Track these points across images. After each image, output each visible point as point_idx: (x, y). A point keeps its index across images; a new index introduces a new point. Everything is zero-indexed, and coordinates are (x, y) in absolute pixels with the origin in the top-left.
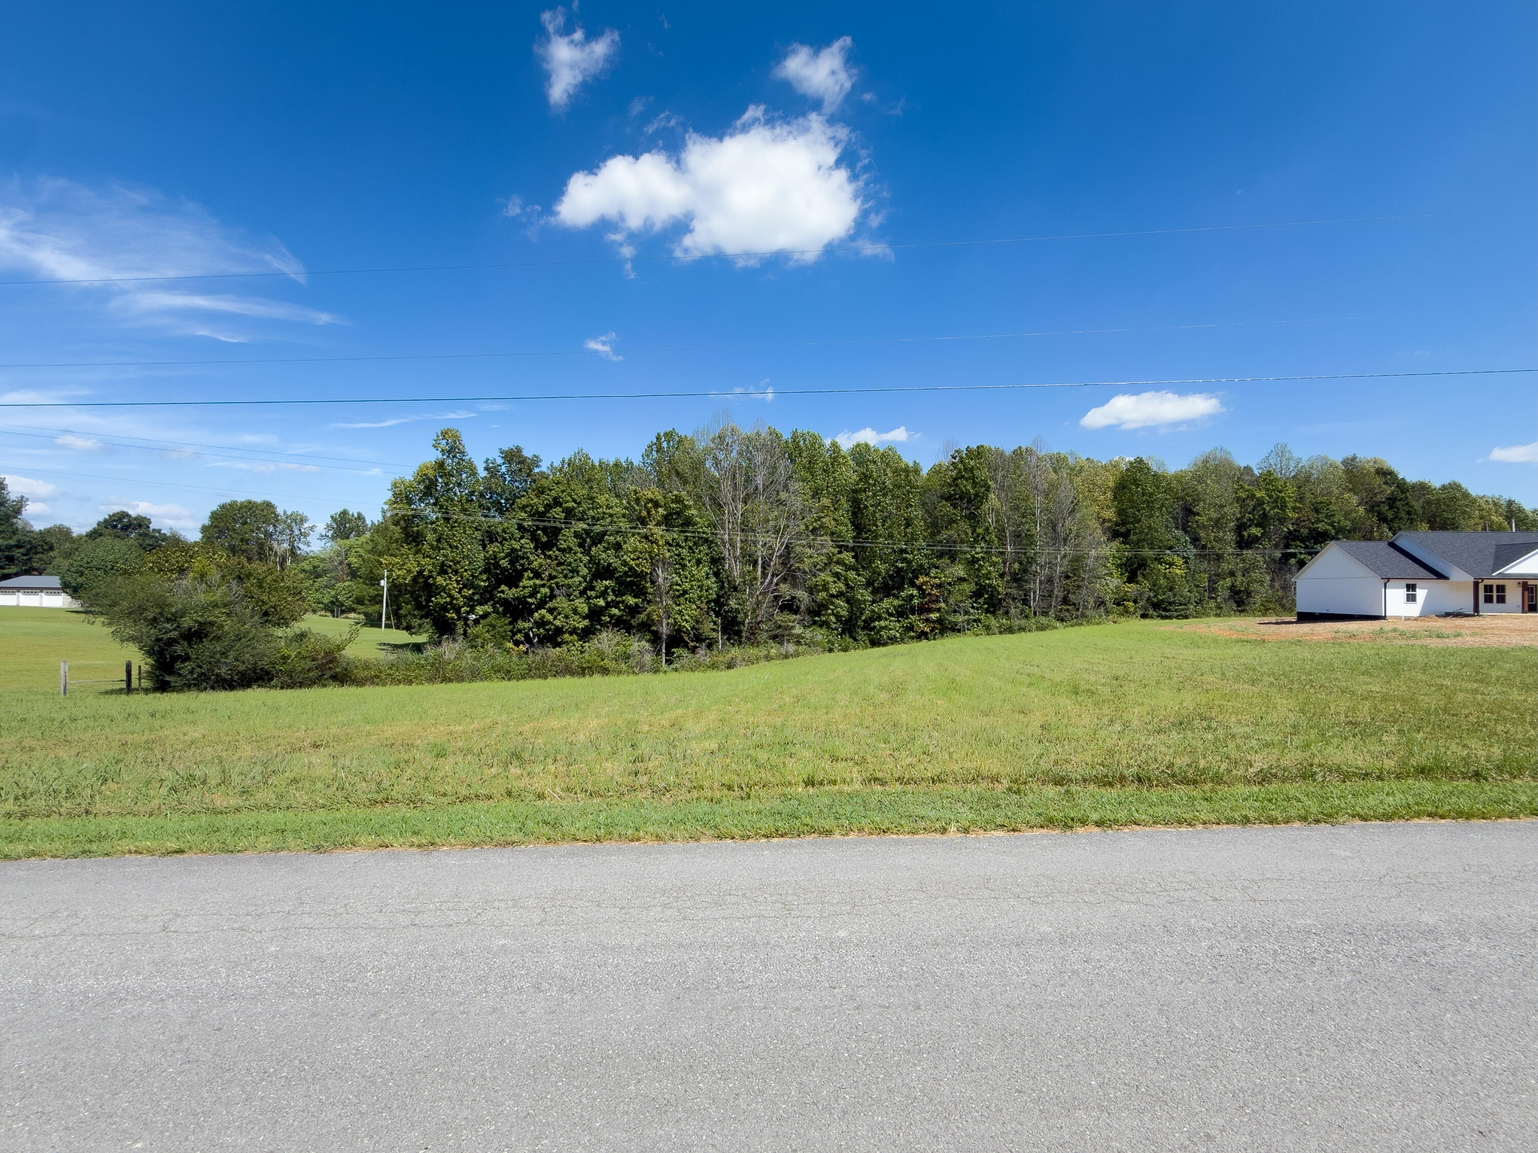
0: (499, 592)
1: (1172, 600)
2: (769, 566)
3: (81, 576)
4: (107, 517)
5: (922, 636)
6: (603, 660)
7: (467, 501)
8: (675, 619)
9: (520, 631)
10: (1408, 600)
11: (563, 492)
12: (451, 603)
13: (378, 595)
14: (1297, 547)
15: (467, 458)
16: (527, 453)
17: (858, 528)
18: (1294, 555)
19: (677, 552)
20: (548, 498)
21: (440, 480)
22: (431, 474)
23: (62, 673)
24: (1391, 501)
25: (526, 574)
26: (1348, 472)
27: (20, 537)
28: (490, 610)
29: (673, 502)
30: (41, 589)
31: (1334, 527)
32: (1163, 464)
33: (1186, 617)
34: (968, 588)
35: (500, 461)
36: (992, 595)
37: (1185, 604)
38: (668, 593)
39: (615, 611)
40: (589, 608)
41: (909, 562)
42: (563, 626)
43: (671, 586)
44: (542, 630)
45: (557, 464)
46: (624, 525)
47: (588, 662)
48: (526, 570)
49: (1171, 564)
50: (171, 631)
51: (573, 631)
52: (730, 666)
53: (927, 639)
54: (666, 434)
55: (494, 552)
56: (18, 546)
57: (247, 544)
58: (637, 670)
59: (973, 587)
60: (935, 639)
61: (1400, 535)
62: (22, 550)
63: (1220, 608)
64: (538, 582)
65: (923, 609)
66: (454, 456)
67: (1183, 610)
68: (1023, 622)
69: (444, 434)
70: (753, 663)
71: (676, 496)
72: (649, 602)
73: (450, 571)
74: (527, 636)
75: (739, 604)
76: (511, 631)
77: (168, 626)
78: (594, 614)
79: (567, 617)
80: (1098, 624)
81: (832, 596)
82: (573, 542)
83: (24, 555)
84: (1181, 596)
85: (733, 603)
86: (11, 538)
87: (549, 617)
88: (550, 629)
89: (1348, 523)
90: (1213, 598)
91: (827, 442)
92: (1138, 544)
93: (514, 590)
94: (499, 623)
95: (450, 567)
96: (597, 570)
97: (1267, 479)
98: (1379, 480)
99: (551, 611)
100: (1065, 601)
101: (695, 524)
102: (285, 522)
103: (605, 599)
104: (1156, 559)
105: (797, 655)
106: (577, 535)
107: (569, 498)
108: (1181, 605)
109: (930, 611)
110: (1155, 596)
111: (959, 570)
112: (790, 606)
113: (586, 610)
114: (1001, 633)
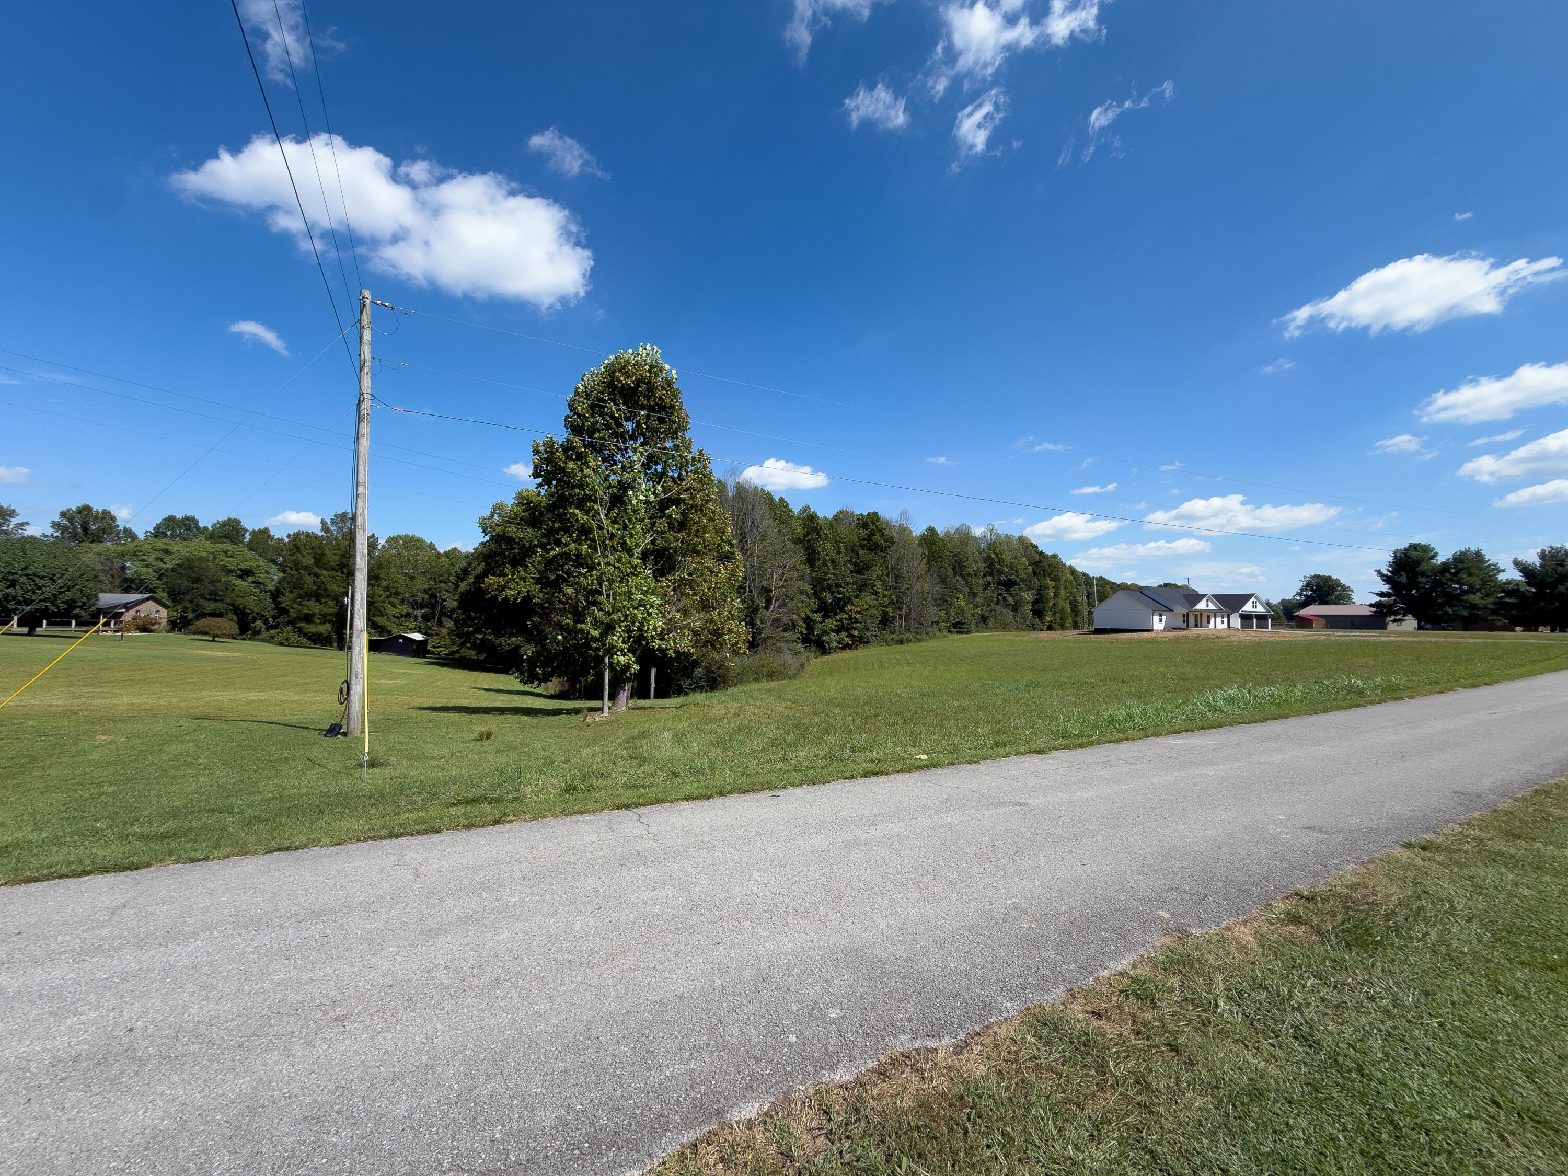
5: (847, 647)
10: (1160, 621)
34: (877, 612)
41: (843, 594)
49: (958, 599)
60: (853, 649)
65: (849, 628)
67: (968, 628)
84: (967, 619)
109: (852, 629)
110: (954, 620)
114: (895, 644)
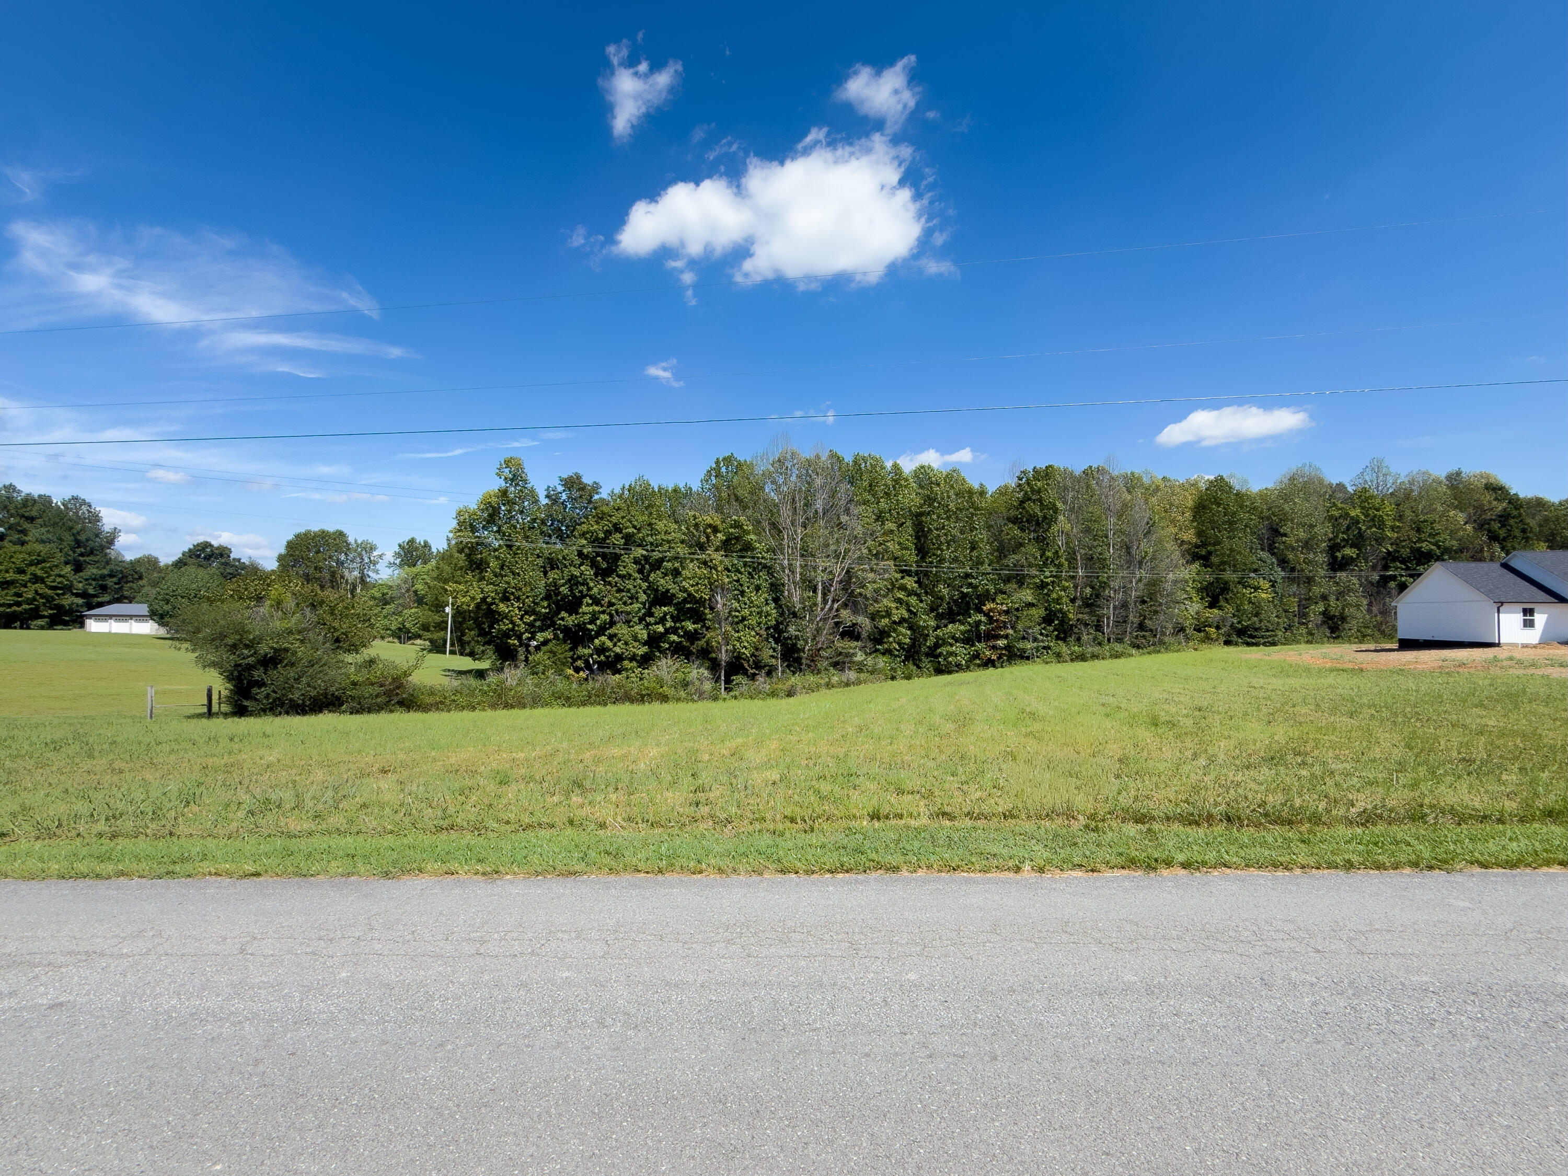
0: (560, 619)
1: (1257, 625)
2: (829, 591)
3: (167, 604)
4: (192, 547)
5: (989, 663)
6: (662, 687)
7: (530, 528)
8: (734, 646)
9: (579, 658)
10: (1525, 626)
11: (623, 518)
12: (513, 630)
13: (443, 622)
14: (1397, 568)
15: (529, 486)
16: (587, 480)
17: (922, 551)
18: (1393, 578)
19: (735, 578)
20: (607, 525)
21: (503, 508)
22: (494, 500)
23: (149, 697)
24: (1504, 518)
25: (585, 601)
26: (1452, 487)
27: (113, 567)
28: (550, 636)
29: (731, 527)
30: (131, 617)
31: (1439, 547)
32: (1246, 482)
33: (1274, 644)
34: (1038, 613)
35: (560, 489)
36: (1062, 622)
37: (1272, 631)
38: (726, 619)
39: (674, 638)
40: (649, 634)
41: (975, 587)
42: (623, 653)
43: (729, 613)
44: (602, 658)
45: (617, 491)
46: (682, 550)
47: (648, 689)
48: (585, 596)
49: (1256, 589)
50: (248, 657)
51: (633, 658)
52: (790, 694)
53: (994, 666)
54: (724, 459)
55: (554, 579)
56: (111, 576)
57: (321, 572)
58: (695, 698)
59: (1042, 612)
60: (1002, 667)
61: (1515, 556)
62: (114, 580)
63: (1312, 634)
64: (597, 608)
65: (990, 636)
66: (517, 484)
67: (1270, 636)
68: (1096, 649)
69: (508, 463)
70: (813, 691)
71: (735, 520)
72: (708, 628)
73: (512, 597)
74: (587, 662)
75: (799, 631)
76: (572, 658)
77: (246, 652)
78: (654, 641)
79: (626, 644)
80: (1178, 651)
81: (894, 622)
82: (632, 568)
83: (116, 584)
84: (1268, 622)
85: (792, 630)
86: (104, 568)
87: (609, 644)
88: (610, 656)
89: (1454, 543)
90: (1304, 623)
91: (889, 464)
92: (1221, 566)
93: (574, 617)
94: (559, 649)
95: (513, 593)
96: (656, 596)
97: (1363, 497)
98: (1488, 497)
99: (611, 637)
100: (1141, 627)
101: (754, 549)
102: (356, 551)
103: (664, 625)
104: (1239, 583)
105: (858, 682)
106: (636, 561)
107: (629, 524)
108: (1268, 631)
109: (998, 637)
110: (1239, 623)
111: (1027, 595)
112: (851, 633)
113: (645, 637)
114: (1072, 660)
